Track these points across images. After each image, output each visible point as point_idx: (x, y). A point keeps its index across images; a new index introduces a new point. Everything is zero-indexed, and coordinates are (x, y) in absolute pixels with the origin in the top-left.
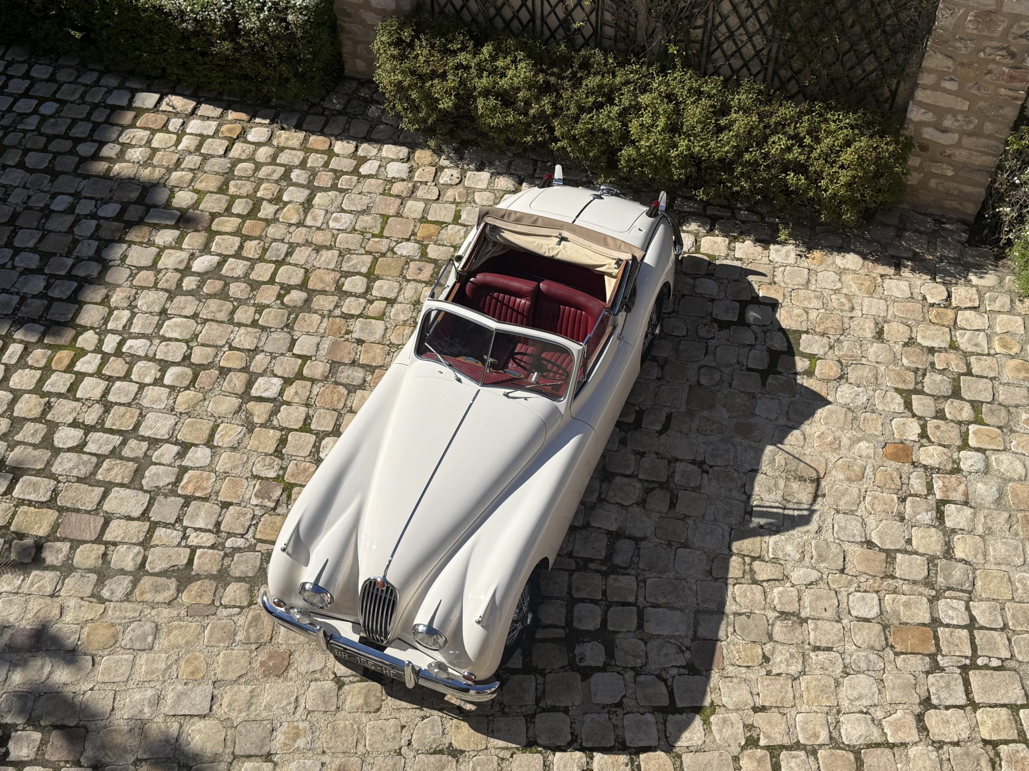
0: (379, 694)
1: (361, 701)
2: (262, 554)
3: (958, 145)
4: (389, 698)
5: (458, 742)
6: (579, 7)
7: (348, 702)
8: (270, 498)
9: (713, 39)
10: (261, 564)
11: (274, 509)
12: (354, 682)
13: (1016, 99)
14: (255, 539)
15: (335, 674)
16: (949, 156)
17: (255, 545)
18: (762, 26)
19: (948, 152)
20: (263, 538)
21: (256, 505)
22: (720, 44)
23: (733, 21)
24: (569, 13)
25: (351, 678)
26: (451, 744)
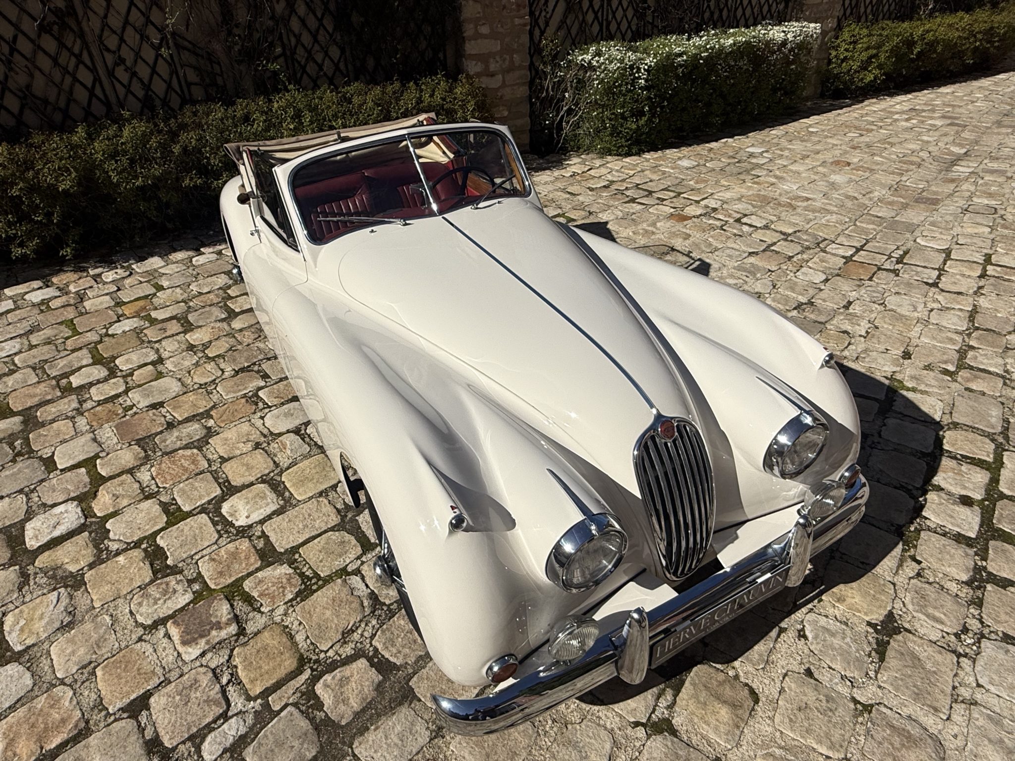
0: (721, 677)
1: (724, 713)
2: (295, 705)
3: (504, 85)
4: (736, 664)
5: (872, 612)
6: (155, 76)
7: (712, 736)
8: (218, 626)
9: (296, 65)
10: (312, 720)
11: (242, 632)
12: (674, 703)
13: (525, 25)
14: (255, 699)
15: (637, 724)
16: (501, 97)
17: (267, 706)
18: (331, 36)
19: (500, 94)
20: (269, 684)
21: (203, 654)
22: (303, 68)
23: (306, 39)
24: (147, 87)
25: (663, 703)
26: (869, 624)
